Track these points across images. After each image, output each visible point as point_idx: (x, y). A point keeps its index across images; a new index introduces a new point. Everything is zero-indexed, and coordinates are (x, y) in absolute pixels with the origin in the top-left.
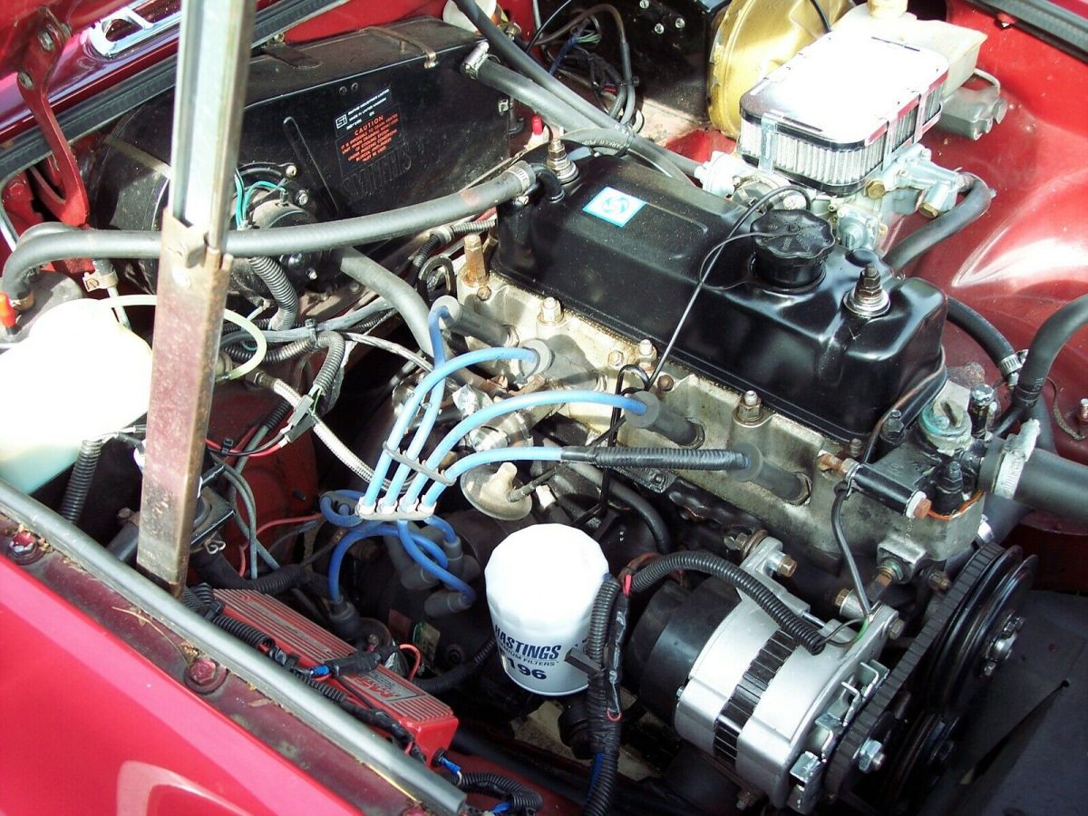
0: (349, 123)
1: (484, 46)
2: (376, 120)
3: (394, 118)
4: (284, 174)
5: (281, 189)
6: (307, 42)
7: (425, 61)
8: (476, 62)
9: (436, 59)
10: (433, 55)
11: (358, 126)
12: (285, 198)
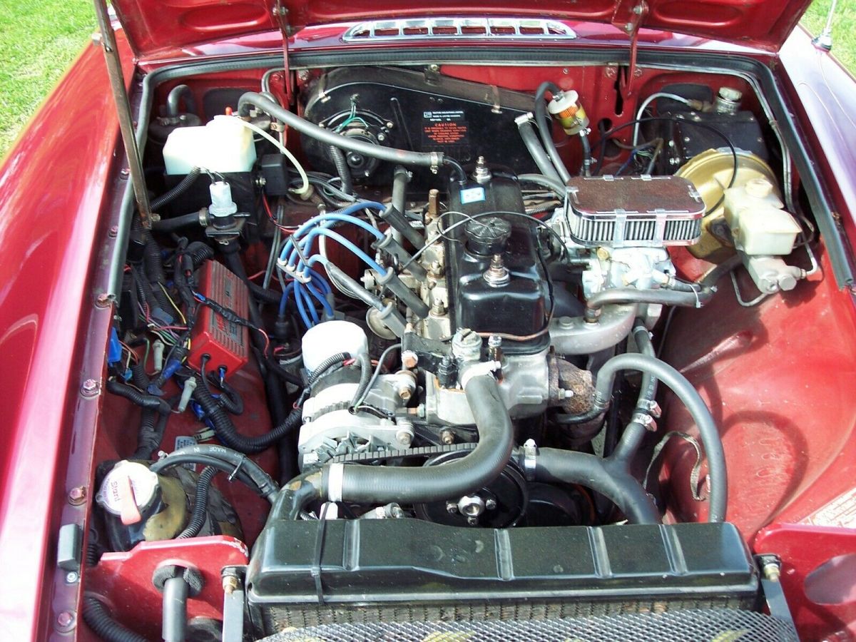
0: (433, 118)
1: (530, 115)
2: (451, 124)
3: (464, 129)
4: (385, 125)
5: (367, 126)
6: (455, 78)
7: (492, 108)
8: (520, 121)
9: (500, 110)
10: (498, 107)
11: (438, 122)
12: (367, 130)
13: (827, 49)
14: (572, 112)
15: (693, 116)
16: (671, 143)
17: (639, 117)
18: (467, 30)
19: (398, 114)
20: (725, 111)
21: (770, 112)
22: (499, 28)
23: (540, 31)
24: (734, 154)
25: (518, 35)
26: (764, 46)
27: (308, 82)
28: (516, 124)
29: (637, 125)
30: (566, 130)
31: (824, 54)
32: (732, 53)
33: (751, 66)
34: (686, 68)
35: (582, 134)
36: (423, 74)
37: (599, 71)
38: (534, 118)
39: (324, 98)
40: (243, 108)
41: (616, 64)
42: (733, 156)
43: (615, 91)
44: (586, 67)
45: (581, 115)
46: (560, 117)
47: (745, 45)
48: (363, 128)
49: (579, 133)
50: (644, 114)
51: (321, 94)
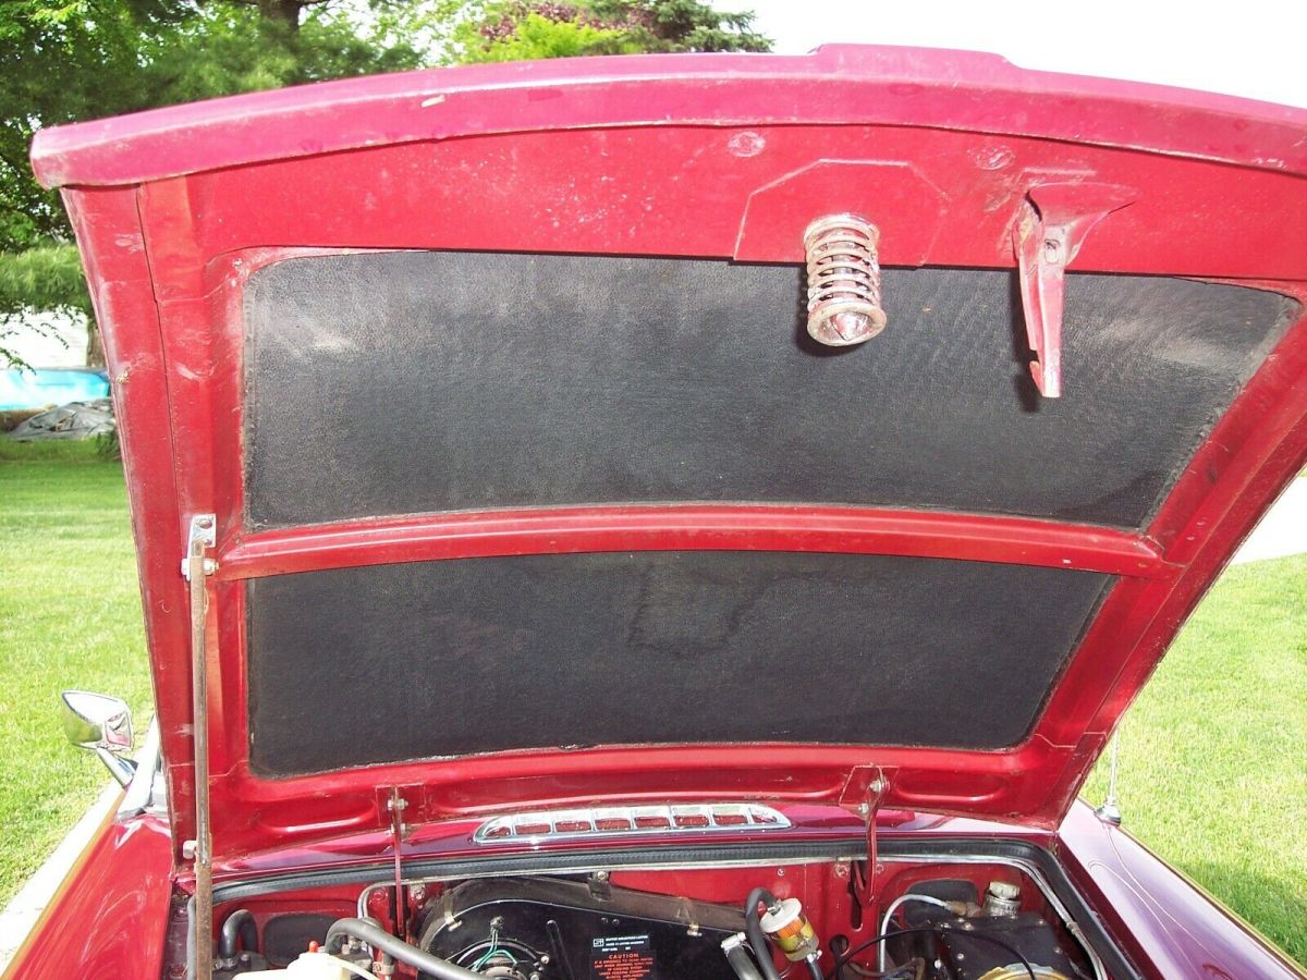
0: (606, 947)
2: (631, 955)
3: (650, 961)
4: (539, 959)
5: (515, 962)
6: (630, 889)
7: (688, 928)
8: (728, 945)
9: (699, 931)
10: (696, 927)
11: (613, 953)
12: (516, 969)
13: (1117, 822)
14: (795, 928)
15: (963, 924)
16: (938, 964)
17: (883, 932)
18: (643, 823)
19: (556, 944)
20: (1001, 914)
21: (1064, 910)
22: (687, 818)
23: (742, 819)
24: (1031, 972)
25: (713, 827)
26: (1039, 824)
27: (423, 901)
28: (723, 950)
29: (883, 942)
30: (788, 956)
31: (1113, 828)
32: (997, 835)
33: (1024, 850)
34: (942, 858)
35: (811, 958)
36: (587, 886)
37: (826, 869)
38: (748, 940)
39: (452, 924)
40: (334, 941)
41: (849, 859)
42: (1029, 976)
43: (849, 896)
44: (808, 865)
45: (807, 932)
46: (778, 937)
47: (1015, 824)
48: (510, 965)
49: (806, 959)
50: (890, 927)
51: (449, 918)
